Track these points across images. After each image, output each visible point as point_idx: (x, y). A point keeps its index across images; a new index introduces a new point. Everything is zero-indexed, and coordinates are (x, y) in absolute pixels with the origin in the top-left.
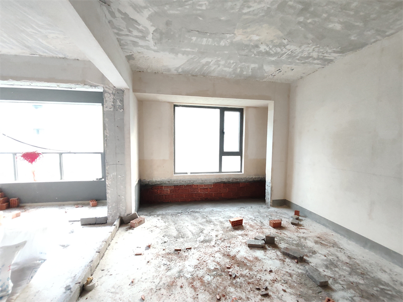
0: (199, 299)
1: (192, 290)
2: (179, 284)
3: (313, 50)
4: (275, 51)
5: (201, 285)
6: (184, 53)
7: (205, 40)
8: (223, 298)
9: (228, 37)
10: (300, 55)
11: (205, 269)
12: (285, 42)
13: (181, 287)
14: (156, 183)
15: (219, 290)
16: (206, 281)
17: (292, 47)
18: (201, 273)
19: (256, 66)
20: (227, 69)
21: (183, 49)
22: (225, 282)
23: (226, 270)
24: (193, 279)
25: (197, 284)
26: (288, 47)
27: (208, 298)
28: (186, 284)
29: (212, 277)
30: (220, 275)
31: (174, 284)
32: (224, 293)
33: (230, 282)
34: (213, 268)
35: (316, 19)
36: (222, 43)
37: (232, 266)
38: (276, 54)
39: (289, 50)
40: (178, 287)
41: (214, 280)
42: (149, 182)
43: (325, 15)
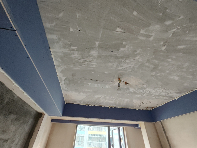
3: (162, 91)
4: (139, 92)
6: (84, 92)
7: (96, 85)
9: (110, 83)
10: (154, 94)
12: (145, 86)
17: (149, 89)
19: (129, 100)
20: (111, 102)
21: (83, 90)
26: (147, 89)
35: (163, 74)
36: (107, 87)
38: (140, 93)
39: (148, 91)
43: (168, 72)
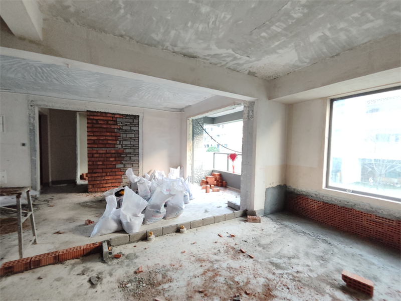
0: (195, 279)
1: (202, 272)
2: (204, 264)
5: (210, 277)
8: (203, 295)
11: (231, 275)
13: (201, 266)
14: (301, 193)
15: (210, 290)
16: (216, 279)
18: (225, 273)
22: (223, 293)
23: (241, 291)
24: (214, 270)
25: (210, 274)
27: (198, 284)
28: (206, 268)
29: (224, 282)
30: (230, 288)
31: (202, 262)
32: (209, 294)
33: (226, 297)
34: (236, 279)
37: (253, 297)
40: (200, 264)
41: (221, 285)
42: (294, 189)
